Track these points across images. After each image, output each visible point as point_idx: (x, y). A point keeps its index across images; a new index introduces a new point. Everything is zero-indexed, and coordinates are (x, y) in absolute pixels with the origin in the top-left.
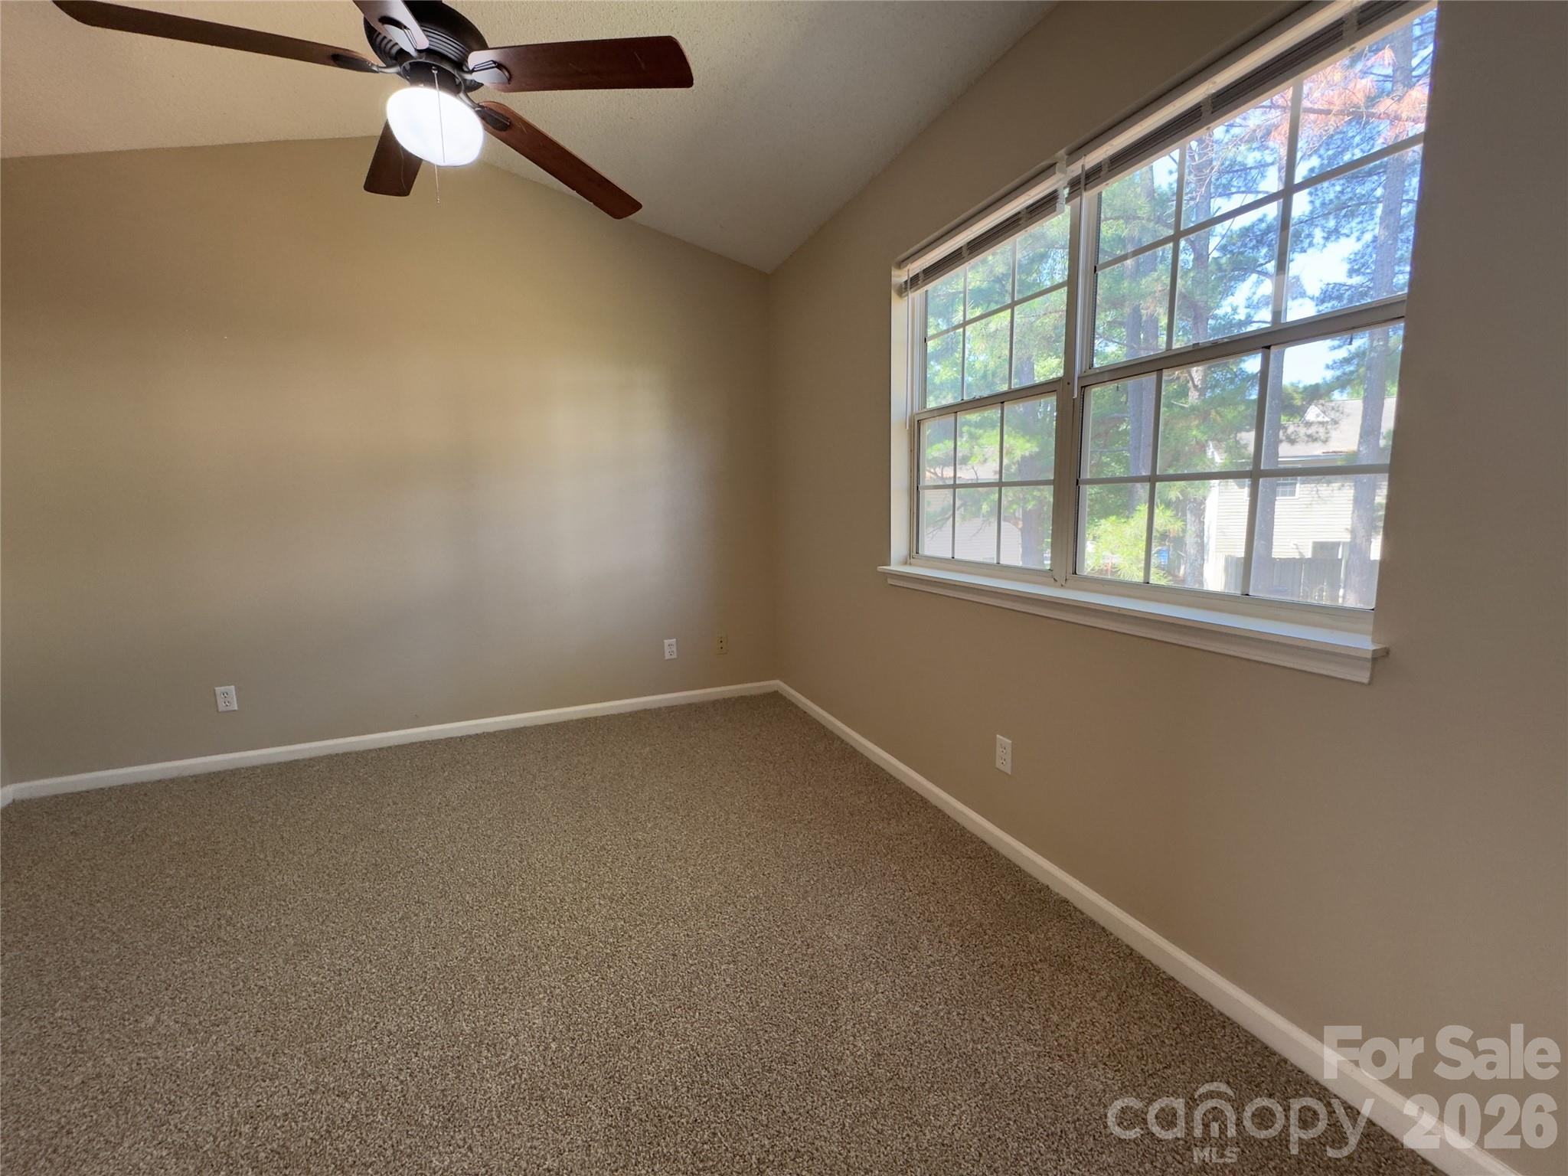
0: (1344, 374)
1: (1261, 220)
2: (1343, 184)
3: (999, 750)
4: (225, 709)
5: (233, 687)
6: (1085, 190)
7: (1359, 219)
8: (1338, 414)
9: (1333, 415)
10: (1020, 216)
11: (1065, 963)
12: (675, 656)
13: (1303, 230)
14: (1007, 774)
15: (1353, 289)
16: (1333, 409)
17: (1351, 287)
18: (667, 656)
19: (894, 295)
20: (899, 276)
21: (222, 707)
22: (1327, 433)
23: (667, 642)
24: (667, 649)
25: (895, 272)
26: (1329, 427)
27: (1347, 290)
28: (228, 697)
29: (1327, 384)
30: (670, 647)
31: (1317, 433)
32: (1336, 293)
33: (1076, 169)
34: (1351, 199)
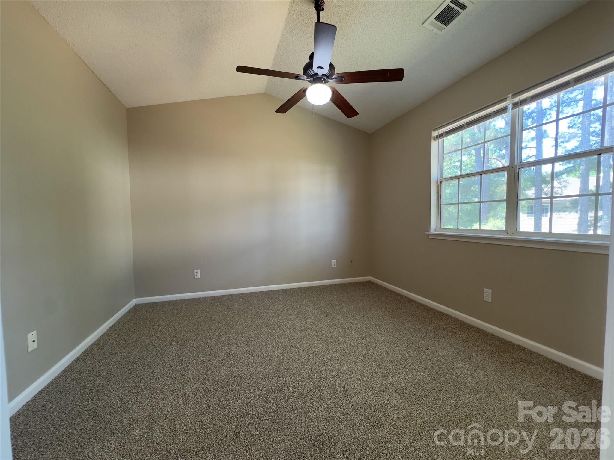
0: (568, 167)
1: (529, 109)
2: (564, 94)
3: (485, 294)
4: (197, 277)
5: (199, 270)
6: (520, 106)
7: (572, 107)
8: (566, 184)
9: (564, 184)
10: (491, 114)
11: (530, 363)
12: (336, 266)
13: (547, 112)
14: (490, 302)
15: (570, 134)
16: (564, 181)
17: (569, 133)
18: (333, 266)
19: (432, 140)
20: (434, 134)
21: (196, 277)
22: (562, 191)
23: (333, 261)
24: (333, 263)
25: (433, 133)
26: (563, 189)
27: (567, 134)
28: (198, 273)
29: (561, 171)
30: (334, 263)
31: (557, 191)
32: (563, 136)
33: (517, 99)
34: (567, 99)
